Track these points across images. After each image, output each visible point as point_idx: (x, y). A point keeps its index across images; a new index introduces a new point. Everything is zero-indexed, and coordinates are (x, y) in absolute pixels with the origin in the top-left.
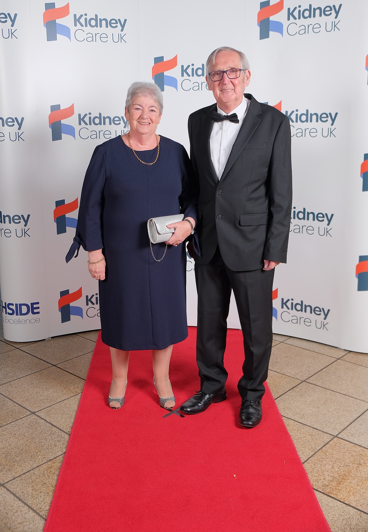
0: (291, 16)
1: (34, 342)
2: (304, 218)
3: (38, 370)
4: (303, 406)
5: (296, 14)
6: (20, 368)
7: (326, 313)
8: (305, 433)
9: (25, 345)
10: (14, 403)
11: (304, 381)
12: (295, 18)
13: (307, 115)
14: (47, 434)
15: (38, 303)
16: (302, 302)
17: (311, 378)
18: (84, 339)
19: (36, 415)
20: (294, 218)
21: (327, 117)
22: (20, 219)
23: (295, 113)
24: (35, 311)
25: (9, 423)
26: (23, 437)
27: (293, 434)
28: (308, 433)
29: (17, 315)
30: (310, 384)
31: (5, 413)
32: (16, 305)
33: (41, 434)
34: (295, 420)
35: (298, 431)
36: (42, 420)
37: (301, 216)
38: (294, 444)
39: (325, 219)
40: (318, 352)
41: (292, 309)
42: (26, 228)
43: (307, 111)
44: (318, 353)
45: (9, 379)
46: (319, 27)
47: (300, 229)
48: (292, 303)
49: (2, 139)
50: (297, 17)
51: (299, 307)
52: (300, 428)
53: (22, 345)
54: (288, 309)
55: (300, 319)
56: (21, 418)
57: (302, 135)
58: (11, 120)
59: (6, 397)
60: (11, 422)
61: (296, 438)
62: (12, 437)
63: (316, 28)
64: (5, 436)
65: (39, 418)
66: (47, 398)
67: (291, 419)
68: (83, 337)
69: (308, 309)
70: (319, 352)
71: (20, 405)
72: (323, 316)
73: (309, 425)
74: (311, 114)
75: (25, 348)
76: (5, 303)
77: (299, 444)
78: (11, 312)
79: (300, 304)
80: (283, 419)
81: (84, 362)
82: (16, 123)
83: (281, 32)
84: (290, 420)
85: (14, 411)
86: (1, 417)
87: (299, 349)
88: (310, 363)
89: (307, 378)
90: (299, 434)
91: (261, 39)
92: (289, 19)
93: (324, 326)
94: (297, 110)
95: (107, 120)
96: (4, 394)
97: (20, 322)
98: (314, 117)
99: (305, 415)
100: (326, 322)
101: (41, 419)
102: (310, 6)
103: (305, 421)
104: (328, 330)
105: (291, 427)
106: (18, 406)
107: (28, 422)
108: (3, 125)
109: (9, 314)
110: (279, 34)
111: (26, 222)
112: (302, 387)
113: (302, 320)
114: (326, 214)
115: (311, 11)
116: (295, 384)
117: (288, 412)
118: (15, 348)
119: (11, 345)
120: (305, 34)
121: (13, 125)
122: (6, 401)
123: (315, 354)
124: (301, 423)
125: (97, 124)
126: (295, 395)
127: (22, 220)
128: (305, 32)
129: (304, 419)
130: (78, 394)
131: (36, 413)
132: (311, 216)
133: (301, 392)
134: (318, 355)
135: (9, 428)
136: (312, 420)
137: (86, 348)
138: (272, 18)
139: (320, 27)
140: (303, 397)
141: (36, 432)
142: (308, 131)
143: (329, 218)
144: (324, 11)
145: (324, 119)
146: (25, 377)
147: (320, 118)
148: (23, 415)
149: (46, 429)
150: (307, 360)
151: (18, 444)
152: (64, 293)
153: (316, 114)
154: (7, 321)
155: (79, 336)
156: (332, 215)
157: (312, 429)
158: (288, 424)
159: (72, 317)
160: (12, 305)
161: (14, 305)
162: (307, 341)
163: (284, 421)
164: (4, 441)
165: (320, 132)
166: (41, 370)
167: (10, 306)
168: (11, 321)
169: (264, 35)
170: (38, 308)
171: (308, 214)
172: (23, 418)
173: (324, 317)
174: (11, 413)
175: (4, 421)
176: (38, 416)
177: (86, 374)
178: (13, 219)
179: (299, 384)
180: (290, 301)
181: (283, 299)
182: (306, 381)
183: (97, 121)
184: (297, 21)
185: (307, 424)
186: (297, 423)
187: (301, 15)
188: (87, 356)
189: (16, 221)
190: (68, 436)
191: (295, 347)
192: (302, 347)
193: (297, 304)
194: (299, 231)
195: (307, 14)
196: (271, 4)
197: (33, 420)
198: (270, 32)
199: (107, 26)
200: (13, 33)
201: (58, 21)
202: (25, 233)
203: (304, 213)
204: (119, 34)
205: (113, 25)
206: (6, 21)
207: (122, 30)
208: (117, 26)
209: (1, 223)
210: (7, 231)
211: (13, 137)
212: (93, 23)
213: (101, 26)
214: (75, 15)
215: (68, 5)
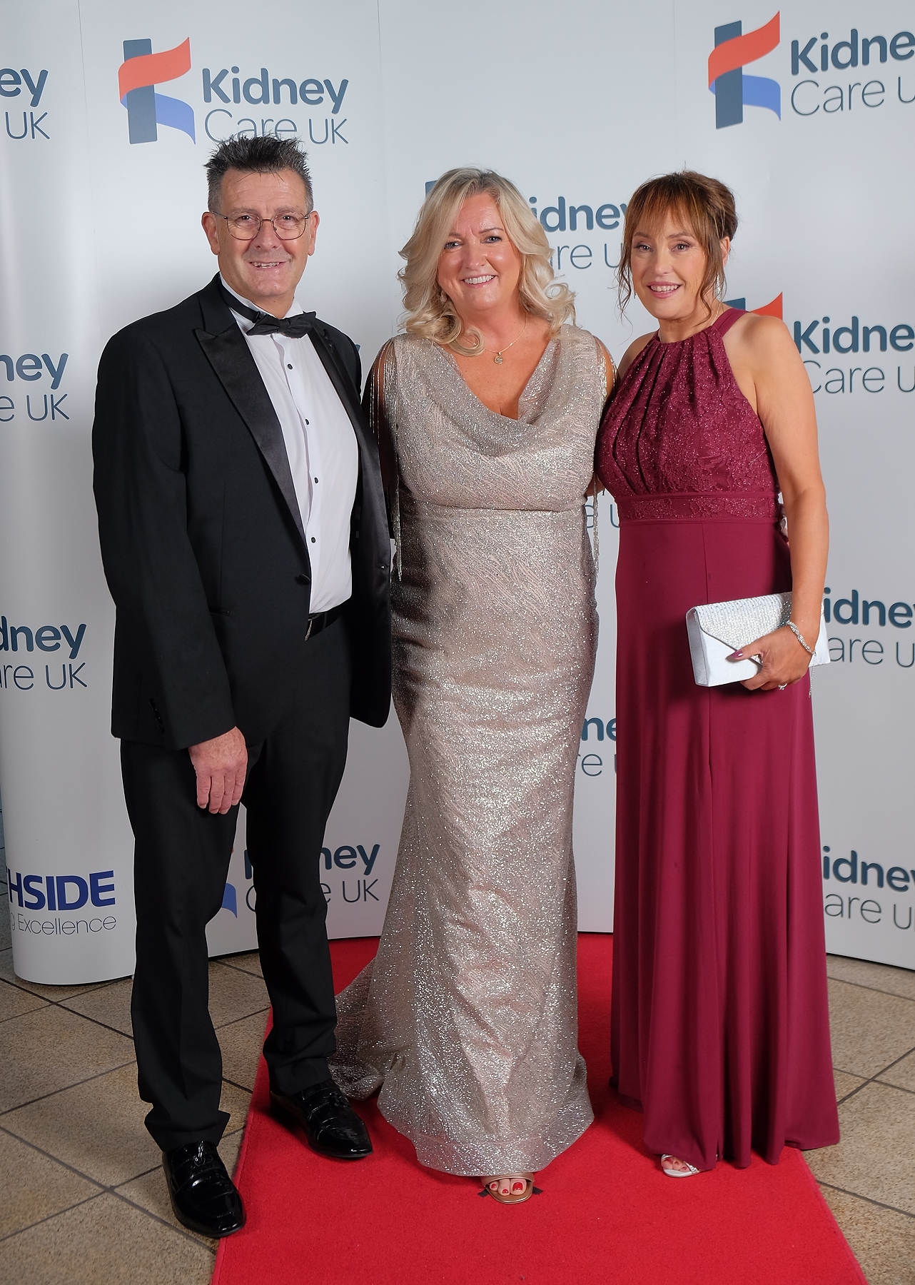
0: (801, 64)
1: (99, 986)
2: (854, 619)
3: (117, 1066)
4: (874, 1151)
5: (815, 56)
6: (64, 1060)
8: (887, 1231)
9: (75, 994)
10: (54, 1162)
11: (873, 1080)
12: (813, 68)
13: (854, 332)
14: (150, 1252)
15: (110, 874)
16: (854, 854)
17: (890, 1070)
18: (240, 973)
19: (117, 1195)
21: (911, 335)
22: (57, 636)
23: (821, 326)
24: (103, 896)
25: (39, 1220)
26: (82, 1260)
27: (852, 1233)
28: (897, 1230)
29: (52, 907)
30: (890, 1088)
31: (28, 1192)
32: (50, 879)
33: (132, 1251)
34: (855, 1195)
35: (868, 1226)
36: (134, 1211)
37: (846, 611)
38: (859, 1265)
40: (903, 994)
41: (826, 876)
42: (76, 663)
43: (855, 320)
44: (905, 998)
45: (33, 1093)
46: (881, 90)
47: (843, 649)
48: (826, 860)
49: (6, 414)
50: (818, 63)
51: (844, 870)
52: (871, 1217)
53: (67, 993)
55: (850, 902)
56: (74, 1206)
57: (843, 387)
58: (30, 362)
59: (30, 1145)
60: (46, 1216)
61: (865, 1246)
62: (50, 1261)
63: (870, 94)
64: (30, 1259)
65: (125, 1205)
66: (145, 1146)
67: (844, 1191)
68: (236, 968)
69: (872, 873)
70: (908, 996)
71: (69, 1167)
73: (897, 1206)
75: (75, 1002)
76: (19, 876)
77: (872, 1263)
78: (34, 900)
79: (850, 860)
80: (823, 1192)
81: (246, 1040)
82: (44, 370)
83: (775, 106)
84: (842, 1194)
85: (54, 1185)
86: (18, 1203)
87: (849, 987)
88: (886, 1028)
89: (879, 1070)
90: (871, 1234)
91: (718, 126)
92: (795, 71)
94: (826, 320)
96: (23, 1136)
97: (59, 928)
98: (875, 338)
99: (882, 1178)
101: (130, 1207)
102: (854, 33)
103: (885, 1197)
105: (847, 1213)
106: (64, 1169)
107: (94, 1218)
108: (10, 377)
109: (29, 905)
110: (768, 113)
111: (75, 645)
112: (866, 1097)
113: (856, 905)
115: (858, 48)
116: (848, 1089)
117: (835, 1171)
118: (48, 1003)
119: (36, 995)
120: (842, 109)
121: (39, 375)
122: (29, 1157)
123: (895, 1002)
124: (875, 1203)
126: (850, 1120)
127: (63, 641)
128: (842, 105)
129: (880, 1189)
130: (234, 1133)
131: (117, 1190)
132: (874, 612)
133: (865, 1111)
134: (904, 1005)
135: (42, 1234)
136: (905, 1191)
137: (247, 999)
139: (883, 91)
140: (872, 1125)
141: (118, 1247)
142: (858, 376)
144: (894, 46)
145: (901, 343)
146: (81, 1085)
147: (890, 339)
148: (80, 1196)
149: (147, 1236)
150: (874, 1020)
151: (69, 1281)
153: (880, 329)
154: (23, 926)
155: (225, 965)
157: (905, 1219)
158: (838, 1206)
160: (39, 879)
161: (44, 880)
162: (872, 965)
163: (826, 1196)
164: (27, 1274)
165: (891, 376)
166: (123, 1066)
167: (33, 885)
168: (36, 927)
169: (728, 114)
170: (111, 888)
171: (867, 606)
172: (80, 1204)
174: (46, 1189)
175: (26, 1214)
176: (123, 1199)
177: (254, 1075)
178: (39, 639)
179: (858, 1089)
182: (877, 1079)
184: (819, 76)
185: (892, 1205)
186: (863, 1202)
187: (830, 58)
188: (252, 1022)
189: (45, 643)
190: (210, 1254)
191: (840, 984)
192: (859, 983)
193: (839, 861)
194: (842, 657)
195: (845, 55)
196: (746, 30)
197: (108, 1211)
198: (745, 107)
199: (294, 101)
200: (37, 123)
201: (160, 89)
202: (72, 676)
203: (854, 604)
204: (326, 120)
205: (309, 96)
206: (17, 92)
207: (336, 110)
208: (320, 100)
209: (7, 649)
210: (20, 672)
211: (38, 411)
212: (256, 91)
213: (277, 100)
214: (206, 73)
215: (186, 44)
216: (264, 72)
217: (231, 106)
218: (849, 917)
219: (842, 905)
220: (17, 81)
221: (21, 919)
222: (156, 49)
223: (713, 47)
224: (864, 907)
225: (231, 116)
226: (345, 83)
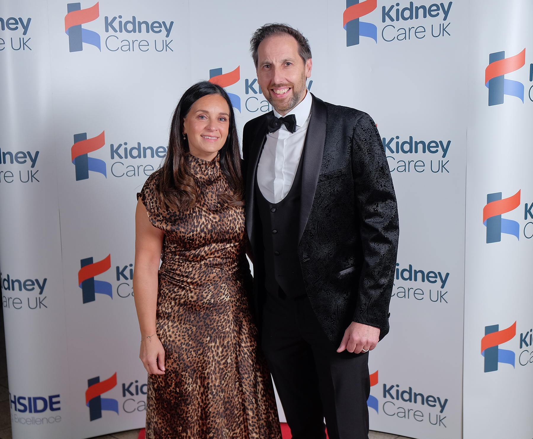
2: (410, 278)
7: (442, 403)
13: (410, 144)
15: (58, 396)
16: (410, 389)
20: (398, 278)
21: (437, 146)
22: (33, 284)
23: (395, 140)
24: (55, 406)
29: (30, 411)
32: (30, 399)
37: (406, 275)
39: (438, 279)
41: (398, 399)
42: (42, 297)
43: (411, 138)
47: (405, 292)
48: (398, 391)
49: (10, 179)
51: (406, 396)
54: (393, 398)
55: (409, 411)
57: (405, 169)
58: (21, 155)
69: (419, 398)
72: (438, 408)
74: (416, 142)
76: (15, 397)
78: (22, 408)
79: (409, 391)
82: (28, 159)
83: (374, 37)
93: (440, 421)
94: (398, 138)
95: (148, 152)
97: (34, 421)
98: (420, 146)
100: (442, 415)
104: (446, 427)
108: (12, 162)
109: (20, 411)
110: (371, 40)
111: (42, 288)
113: (411, 413)
114: (439, 273)
121: (25, 161)
125: (135, 158)
127: (36, 286)
132: (419, 275)
138: (362, 19)
142: (412, 164)
143: (444, 279)
145: (432, 149)
147: (428, 147)
152: (93, 382)
153: (423, 143)
154: (17, 420)
156: (448, 275)
159: (104, 412)
160: (24, 398)
161: (27, 399)
165: (428, 165)
167: (22, 401)
168: (23, 421)
169: (352, 40)
170: (58, 403)
171: (416, 272)
173: (440, 409)
178: (25, 285)
180: (395, 388)
181: (385, 386)
183: (135, 153)
189: (28, 287)
193: (404, 392)
194: (405, 296)
196: (361, 1)
199: (148, 31)
200: (25, 43)
201: (84, 26)
202: (40, 303)
203: (410, 271)
204: (163, 40)
205: (155, 29)
206: (17, 28)
207: (167, 36)
208: (160, 31)
209: (9, 289)
210: (16, 301)
211: (25, 178)
212: (130, 27)
213: (140, 31)
214: (106, 18)
215: (97, 4)
216: (134, 18)
217: (118, 34)
218: (408, 418)
219: (405, 413)
220: (17, 23)
221: (16, 417)
222: (83, 8)
223: (345, 8)
224: (415, 414)
225: (118, 39)
226: (172, 23)
